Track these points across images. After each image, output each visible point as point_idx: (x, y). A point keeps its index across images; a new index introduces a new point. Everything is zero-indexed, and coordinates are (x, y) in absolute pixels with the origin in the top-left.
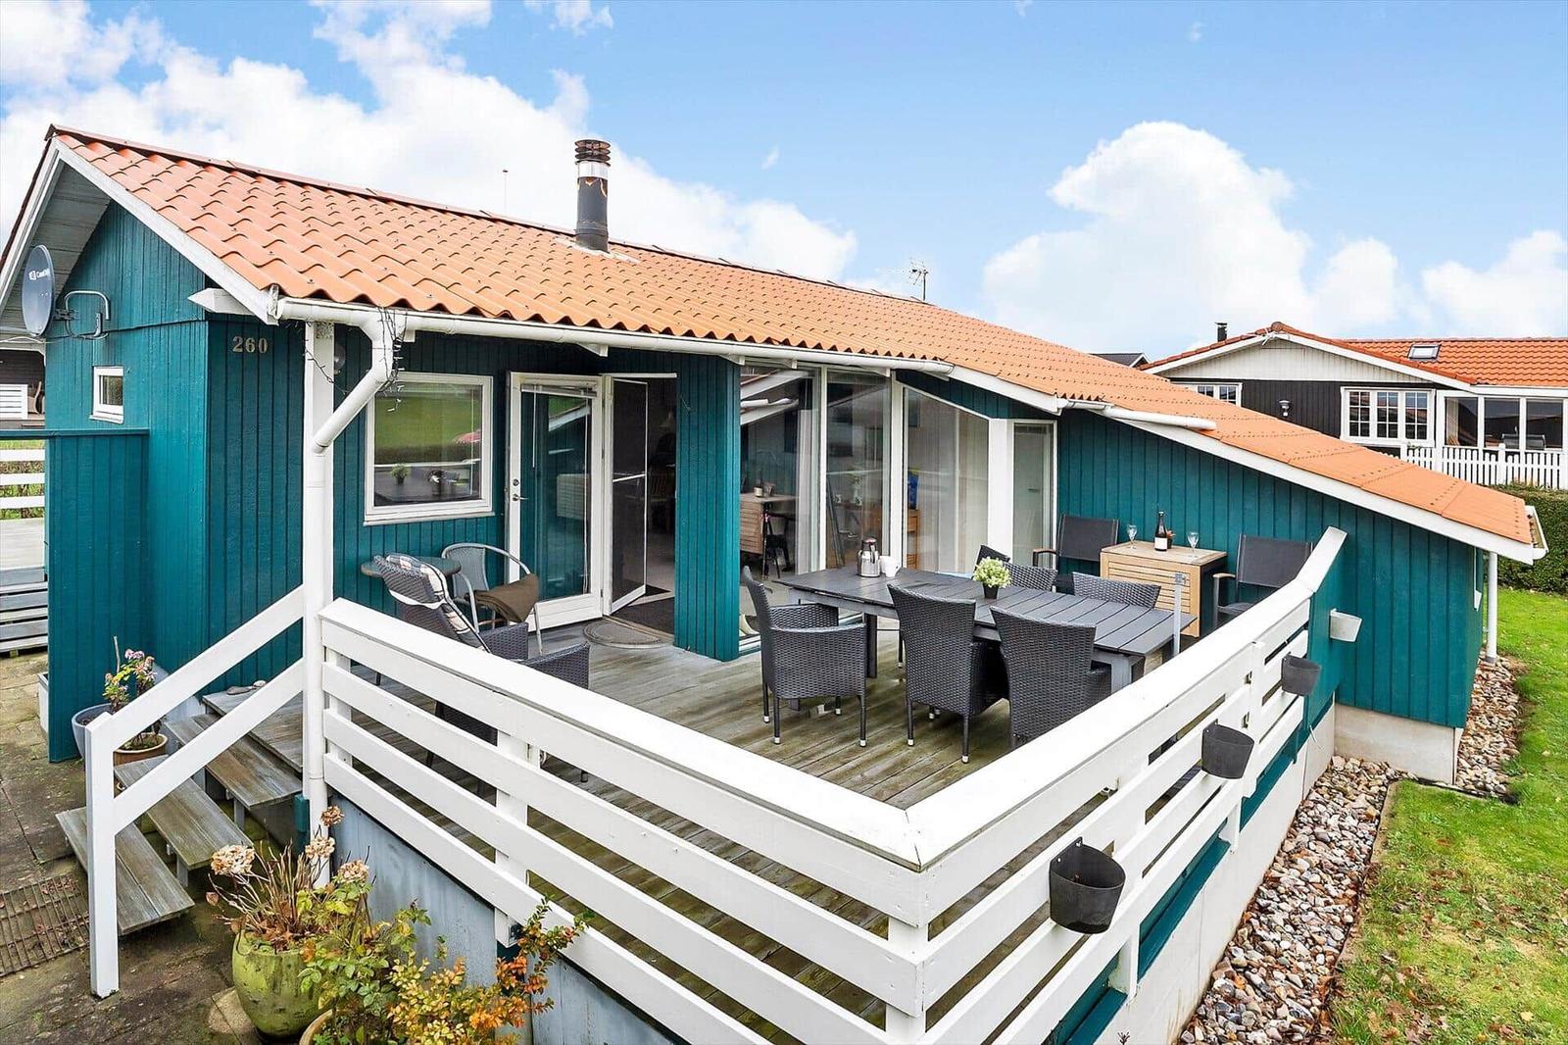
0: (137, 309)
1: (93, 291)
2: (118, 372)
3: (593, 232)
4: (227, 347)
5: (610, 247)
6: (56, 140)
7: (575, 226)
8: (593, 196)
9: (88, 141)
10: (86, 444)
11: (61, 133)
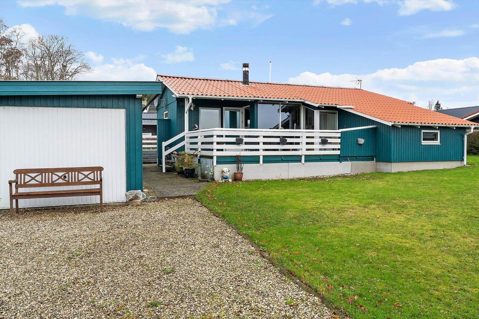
0: (169, 101)
1: (164, 100)
2: (167, 112)
3: (246, 81)
4: (179, 104)
5: (250, 84)
6: (158, 77)
7: (242, 80)
8: (246, 75)
9: (162, 76)
10: (162, 121)
11: (159, 76)
